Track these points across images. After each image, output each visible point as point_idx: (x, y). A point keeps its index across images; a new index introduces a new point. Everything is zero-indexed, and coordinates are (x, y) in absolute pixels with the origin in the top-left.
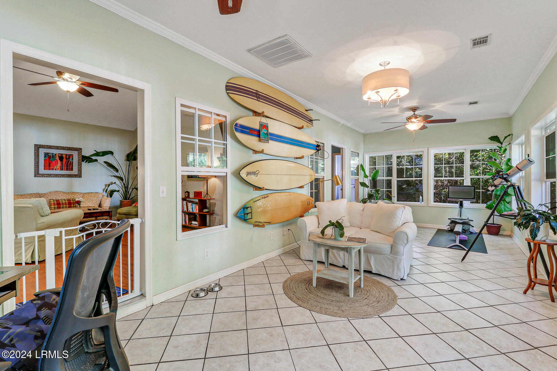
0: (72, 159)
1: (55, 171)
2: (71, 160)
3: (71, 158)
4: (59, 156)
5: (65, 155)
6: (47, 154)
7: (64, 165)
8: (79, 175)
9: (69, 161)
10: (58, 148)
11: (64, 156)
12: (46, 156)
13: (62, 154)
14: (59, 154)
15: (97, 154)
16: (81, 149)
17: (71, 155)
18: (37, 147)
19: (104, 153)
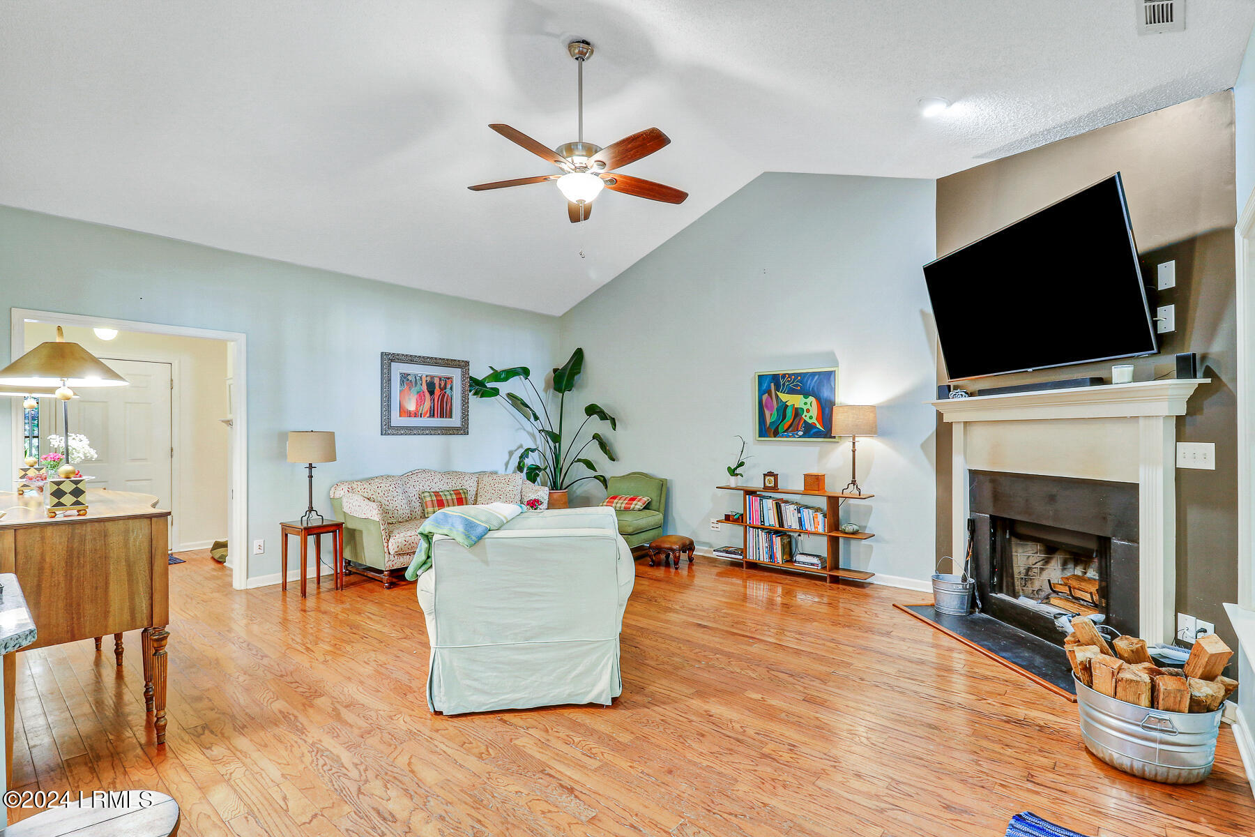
0: (451, 388)
1: (419, 419)
2: (448, 391)
3: (449, 387)
4: (426, 381)
5: (438, 379)
6: (405, 378)
7: (436, 403)
8: (463, 430)
9: (445, 393)
10: (425, 361)
11: (436, 381)
12: (403, 382)
13: (432, 377)
14: (427, 376)
15: (497, 376)
16: (467, 363)
17: (448, 378)
18: (389, 359)
19: (510, 373)
